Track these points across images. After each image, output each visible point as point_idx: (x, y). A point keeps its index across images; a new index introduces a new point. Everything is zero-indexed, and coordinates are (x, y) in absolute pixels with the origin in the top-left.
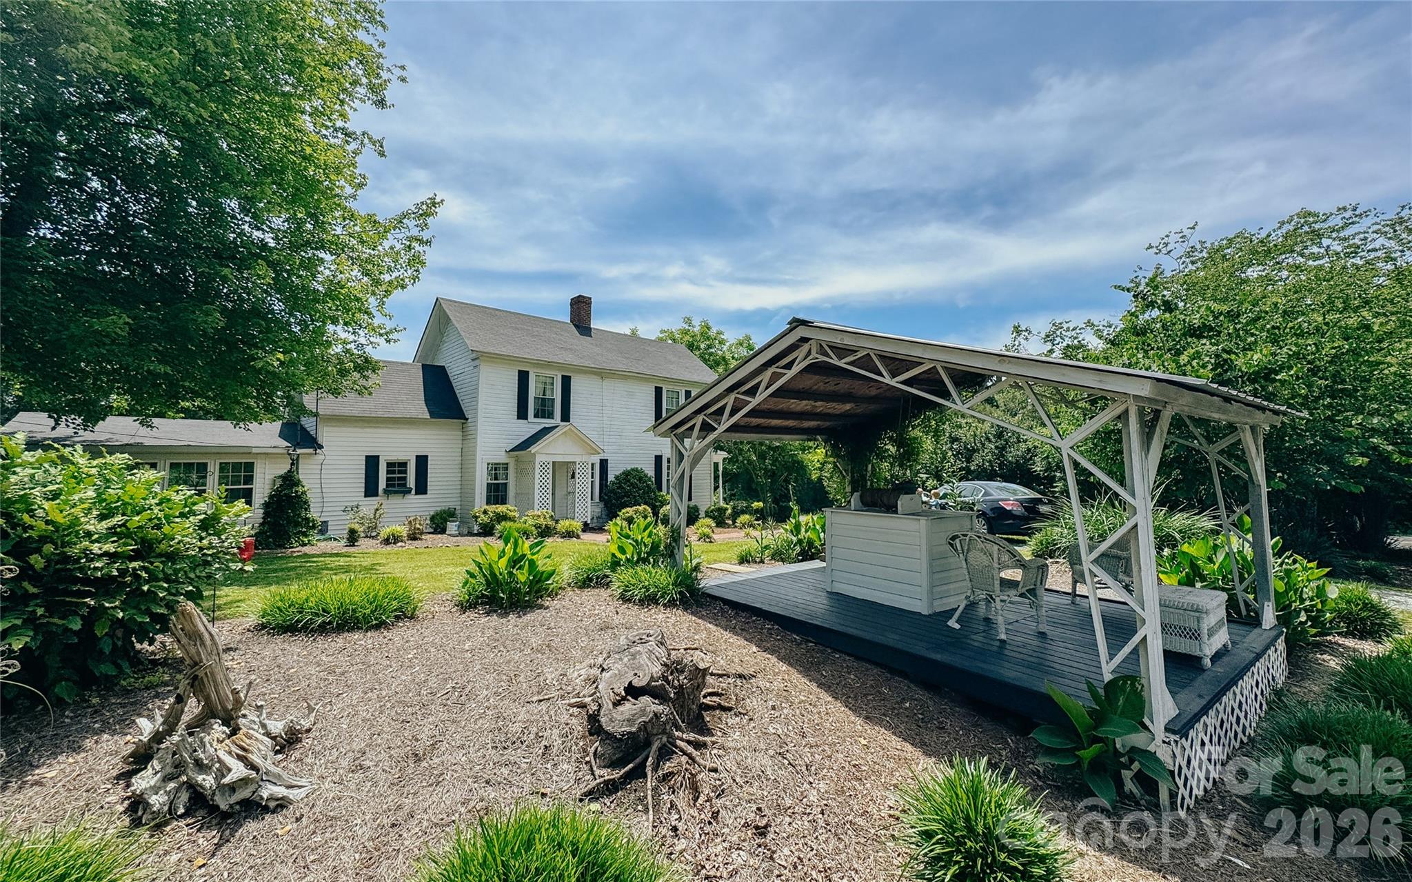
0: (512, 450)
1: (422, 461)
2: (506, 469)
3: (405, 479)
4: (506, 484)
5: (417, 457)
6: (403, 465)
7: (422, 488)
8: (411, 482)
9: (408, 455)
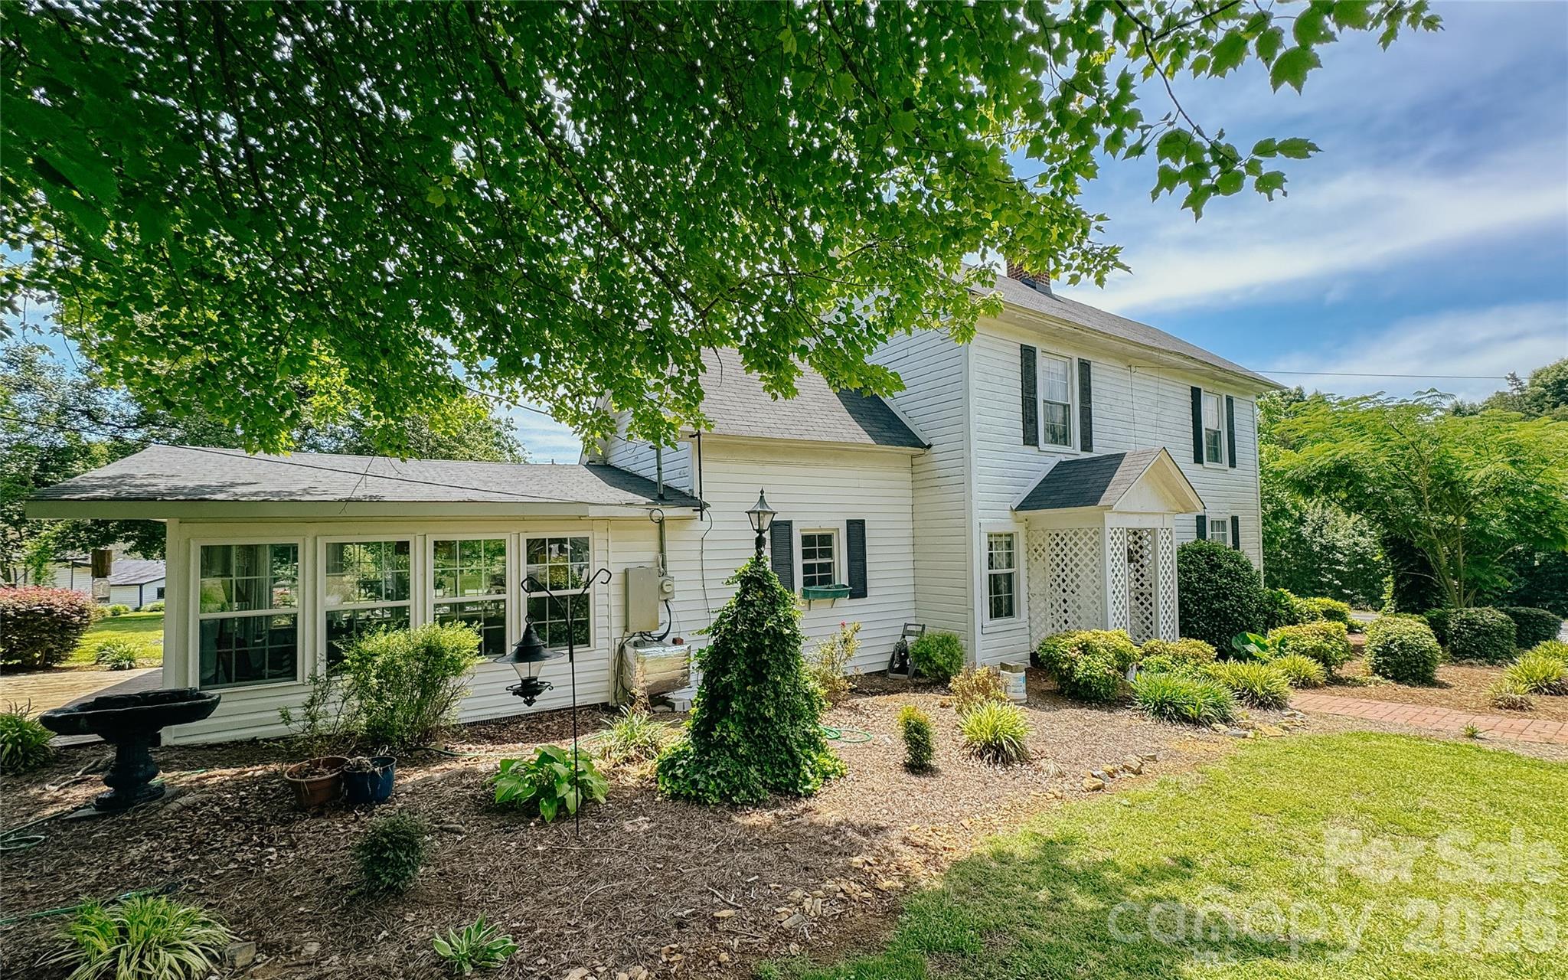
0: (1020, 508)
1: (856, 530)
2: (1009, 545)
3: (827, 567)
4: (1009, 576)
5: (850, 523)
6: (826, 539)
7: (858, 588)
8: (842, 575)
9: (831, 521)
